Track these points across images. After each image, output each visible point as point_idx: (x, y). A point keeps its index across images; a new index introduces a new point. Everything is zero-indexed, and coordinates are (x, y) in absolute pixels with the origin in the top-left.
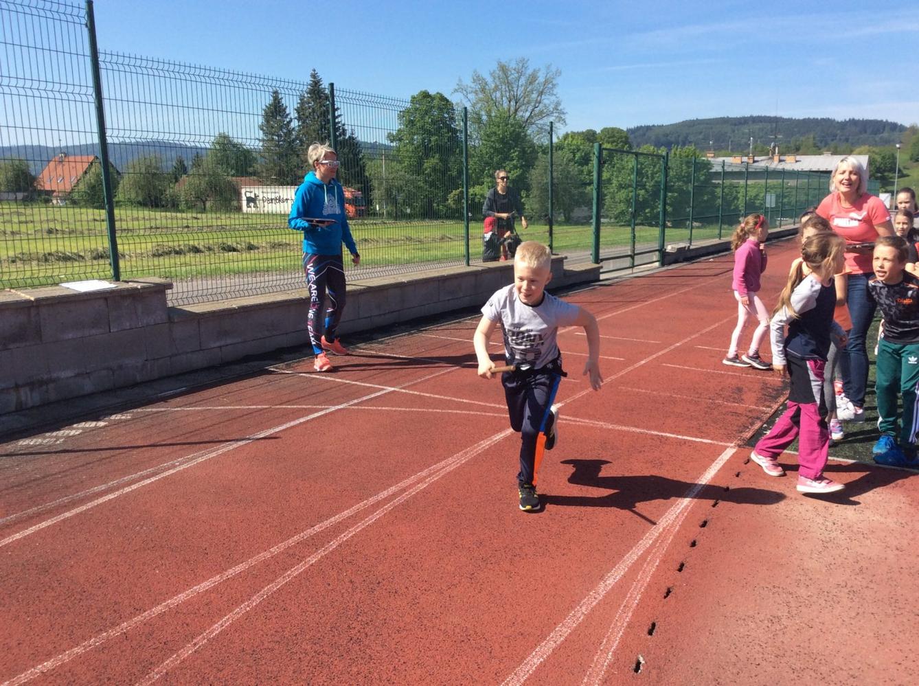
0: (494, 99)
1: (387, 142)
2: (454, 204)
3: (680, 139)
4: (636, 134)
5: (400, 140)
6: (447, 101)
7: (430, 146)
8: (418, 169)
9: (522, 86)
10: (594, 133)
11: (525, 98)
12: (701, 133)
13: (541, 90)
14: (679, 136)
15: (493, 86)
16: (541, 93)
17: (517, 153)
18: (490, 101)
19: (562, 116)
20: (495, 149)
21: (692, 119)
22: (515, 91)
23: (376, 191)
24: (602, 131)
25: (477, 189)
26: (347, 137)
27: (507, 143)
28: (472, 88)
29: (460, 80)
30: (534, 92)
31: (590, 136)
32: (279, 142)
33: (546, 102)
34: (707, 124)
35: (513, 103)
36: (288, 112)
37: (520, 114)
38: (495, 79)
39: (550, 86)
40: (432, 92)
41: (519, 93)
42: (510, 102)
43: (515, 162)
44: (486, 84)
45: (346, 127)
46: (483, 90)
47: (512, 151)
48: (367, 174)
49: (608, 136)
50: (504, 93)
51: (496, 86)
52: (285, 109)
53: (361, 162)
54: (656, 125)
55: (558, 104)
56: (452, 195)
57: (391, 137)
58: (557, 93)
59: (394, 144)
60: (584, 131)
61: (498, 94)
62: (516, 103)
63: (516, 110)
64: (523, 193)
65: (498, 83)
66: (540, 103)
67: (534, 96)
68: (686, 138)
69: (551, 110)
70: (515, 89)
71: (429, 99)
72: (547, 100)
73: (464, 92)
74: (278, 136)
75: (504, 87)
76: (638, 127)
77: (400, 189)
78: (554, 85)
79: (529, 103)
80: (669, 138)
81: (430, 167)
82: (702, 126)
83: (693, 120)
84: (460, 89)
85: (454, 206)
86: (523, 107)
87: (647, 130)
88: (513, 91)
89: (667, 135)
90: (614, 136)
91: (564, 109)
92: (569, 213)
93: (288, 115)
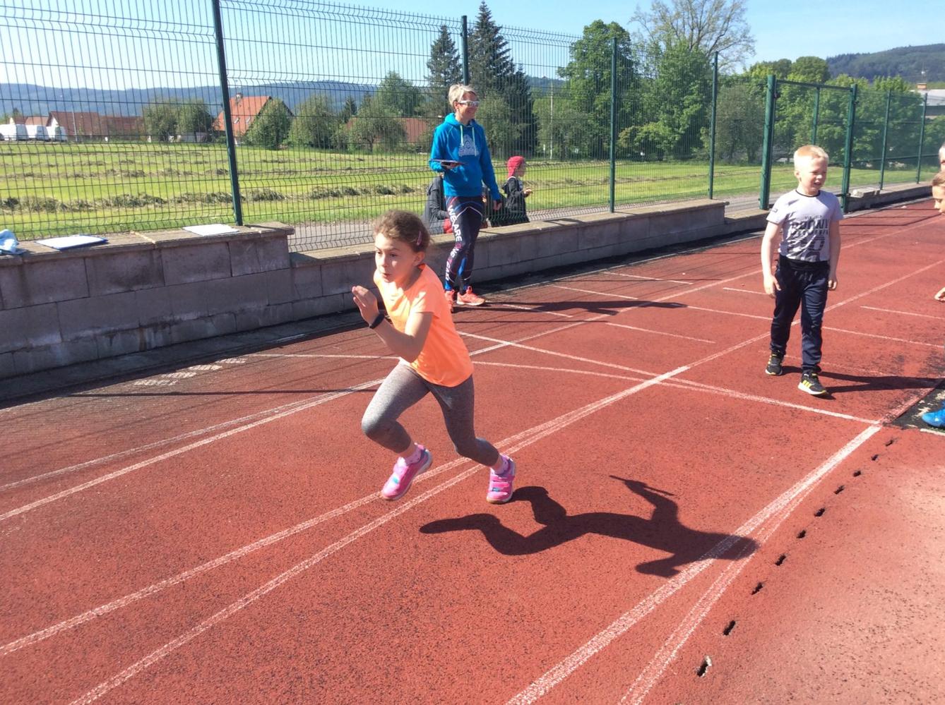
0: (675, 27)
1: (557, 77)
2: (626, 142)
3: (889, 68)
4: (839, 63)
5: (571, 75)
6: (623, 31)
7: (602, 80)
8: (588, 105)
9: (706, 12)
10: (788, 62)
11: (709, 25)
12: (914, 62)
13: (728, 16)
14: (887, 66)
15: (674, 13)
16: (728, 20)
17: (697, 86)
18: (670, 29)
19: (750, 44)
20: (673, 82)
21: (904, 46)
22: (699, 18)
23: (542, 130)
24: (797, 61)
25: (651, 127)
26: (515, 73)
27: (687, 75)
28: (651, 16)
29: (638, 8)
30: (721, 19)
31: (783, 67)
32: (445, 80)
33: (733, 29)
34: (921, 51)
35: (696, 31)
36: (456, 47)
37: (703, 42)
38: (677, 5)
39: (738, 11)
40: (607, 22)
41: (703, 20)
42: (692, 30)
43: (694, 96)
44: (667, 11)
45: (514, 62)
46: (663, 18)
47: (692, 84)
48: (534, 112)
49: (804, 66)
50: (686, 20)
51: (678, 14)
52: (453, 44)
53: (529, 99)
54: (861, 53)
55: (747, 31)
56: (624, 133)
57: (561, 72)
58: (746, 19)
59: (564, 79)
60: (777, 61)
61: (680, 22)
62: (700, 31)
63: (699, 39)
64: (703, 130)
65: (680, 10)
66: (726, 30)
67: (720, 22)
68: (896, 67)
69: (739, 37)
70: (699, 16)
71: (603, 30)
72: (734, 26)
73: (643, 20)
74: (445, 73)
75: (686, 14)
76: (839, 56)
77: (567, 128)
78: (743, 10)
79: (713, 30)
80: (875, 67)
81: (601, 104)
82: (915, 54)
83: (906, 48)
84: (638, 17)
85: (625, 146)
86: (707, 36)
87: (850, 59)
88: (697, 18)
89: (873, 65)
90: (811, 66)
91: (754, 36)
92: (754, 153)
93: (456, 51)
